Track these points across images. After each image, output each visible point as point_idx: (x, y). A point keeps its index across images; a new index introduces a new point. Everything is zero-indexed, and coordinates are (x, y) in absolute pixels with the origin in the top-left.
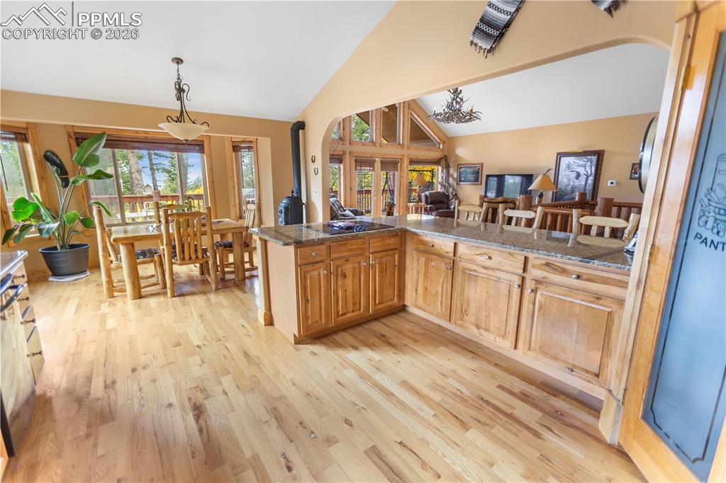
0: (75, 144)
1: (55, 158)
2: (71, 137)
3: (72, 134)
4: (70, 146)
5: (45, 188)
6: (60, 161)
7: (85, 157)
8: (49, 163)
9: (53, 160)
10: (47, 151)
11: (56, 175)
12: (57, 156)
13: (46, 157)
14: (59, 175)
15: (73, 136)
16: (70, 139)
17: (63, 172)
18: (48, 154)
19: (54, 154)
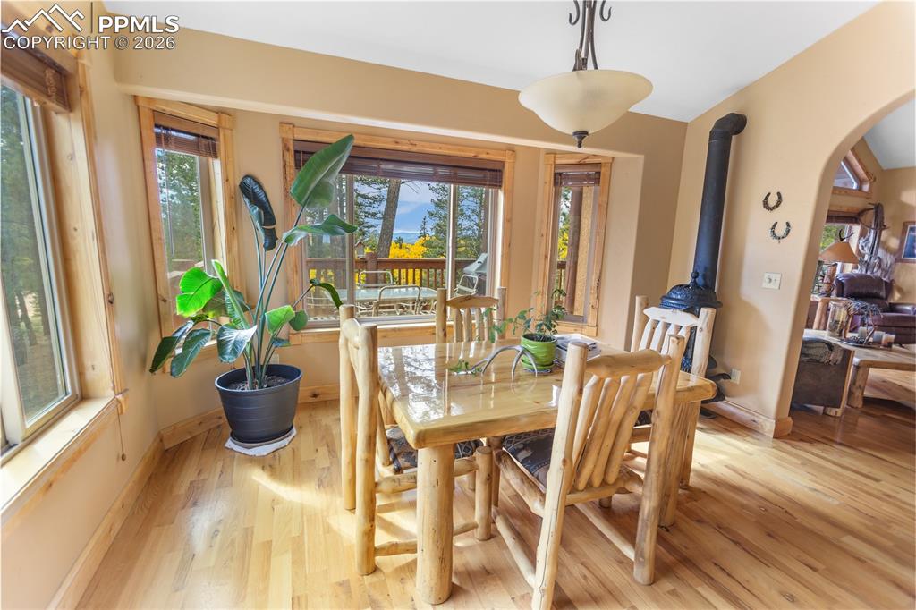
0: (293, 164)
1: (257, 189)
2: (288, 150)
3: (291, 142)
4: (285, 167)
5: (235, 249)
6: (266, 196)
7: (313, 186)
8: (247, 200)
9: (254, 194)
10: (247, 176)
11: (258, 224)
12: (261, 187)
13: (244, 188)
14: (261, 225)
15: (291, 148)
16: (286, 154)
17: (268, 218)
18: (248, 181)
19: (257, 182)
